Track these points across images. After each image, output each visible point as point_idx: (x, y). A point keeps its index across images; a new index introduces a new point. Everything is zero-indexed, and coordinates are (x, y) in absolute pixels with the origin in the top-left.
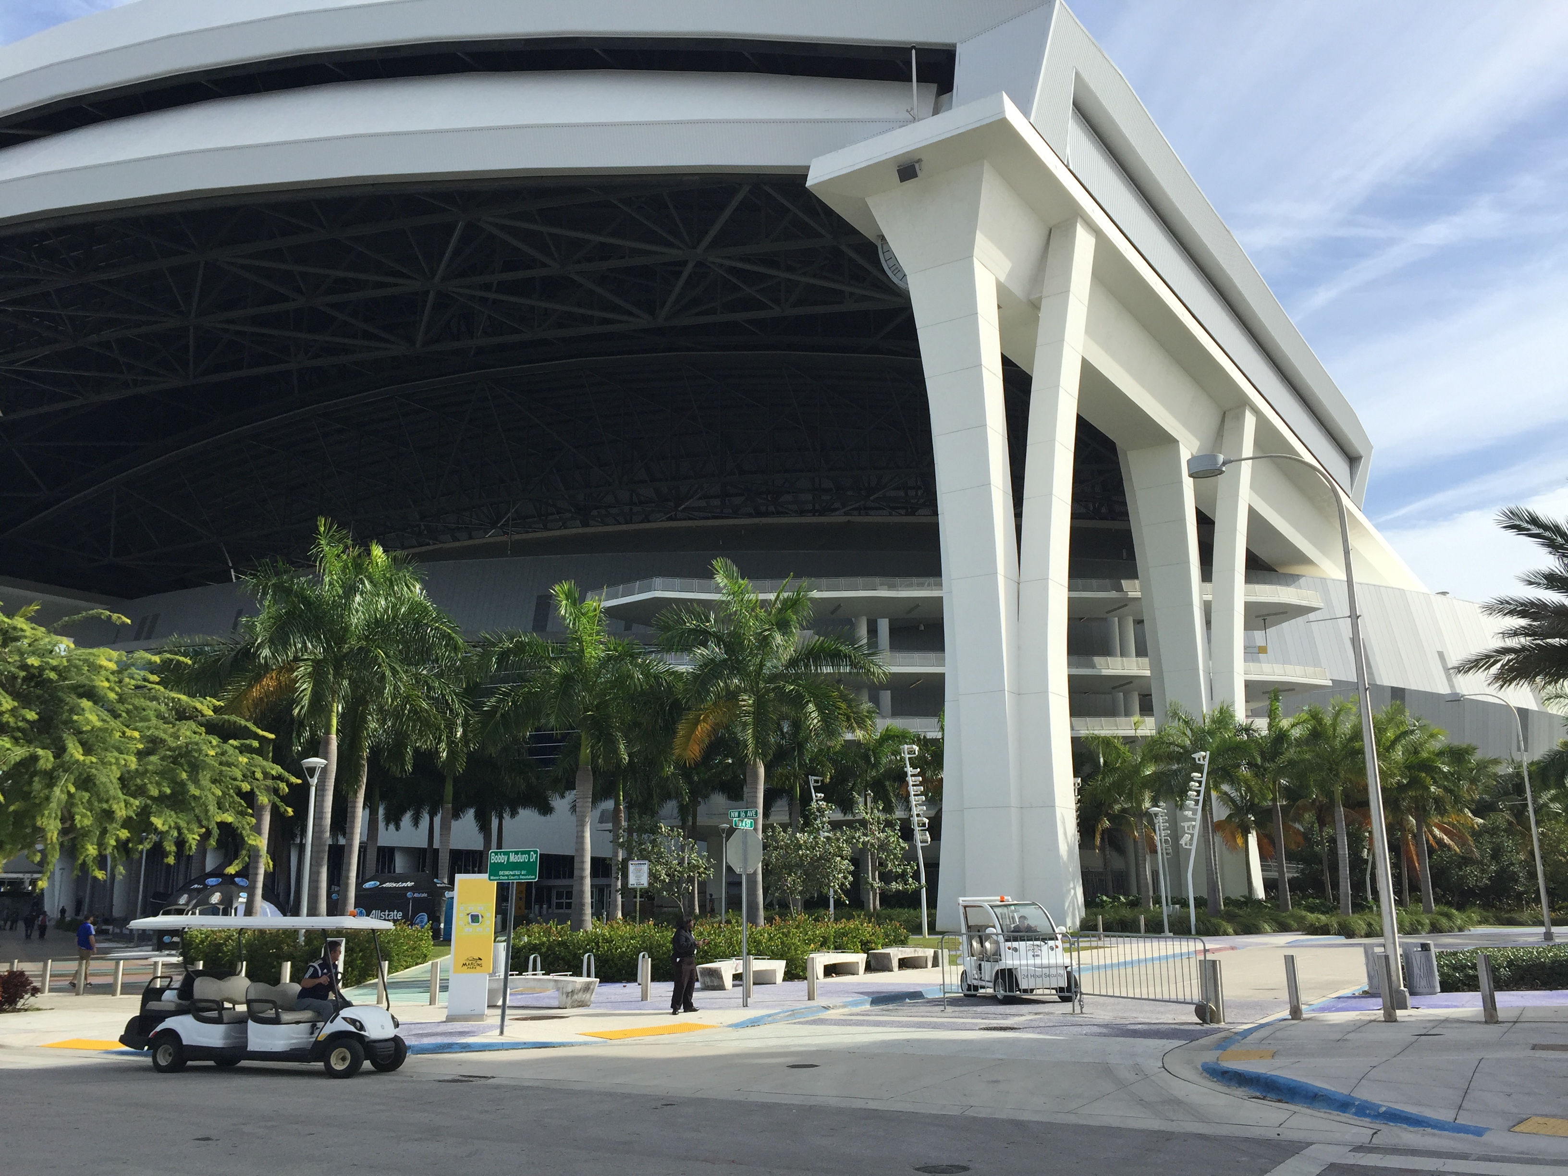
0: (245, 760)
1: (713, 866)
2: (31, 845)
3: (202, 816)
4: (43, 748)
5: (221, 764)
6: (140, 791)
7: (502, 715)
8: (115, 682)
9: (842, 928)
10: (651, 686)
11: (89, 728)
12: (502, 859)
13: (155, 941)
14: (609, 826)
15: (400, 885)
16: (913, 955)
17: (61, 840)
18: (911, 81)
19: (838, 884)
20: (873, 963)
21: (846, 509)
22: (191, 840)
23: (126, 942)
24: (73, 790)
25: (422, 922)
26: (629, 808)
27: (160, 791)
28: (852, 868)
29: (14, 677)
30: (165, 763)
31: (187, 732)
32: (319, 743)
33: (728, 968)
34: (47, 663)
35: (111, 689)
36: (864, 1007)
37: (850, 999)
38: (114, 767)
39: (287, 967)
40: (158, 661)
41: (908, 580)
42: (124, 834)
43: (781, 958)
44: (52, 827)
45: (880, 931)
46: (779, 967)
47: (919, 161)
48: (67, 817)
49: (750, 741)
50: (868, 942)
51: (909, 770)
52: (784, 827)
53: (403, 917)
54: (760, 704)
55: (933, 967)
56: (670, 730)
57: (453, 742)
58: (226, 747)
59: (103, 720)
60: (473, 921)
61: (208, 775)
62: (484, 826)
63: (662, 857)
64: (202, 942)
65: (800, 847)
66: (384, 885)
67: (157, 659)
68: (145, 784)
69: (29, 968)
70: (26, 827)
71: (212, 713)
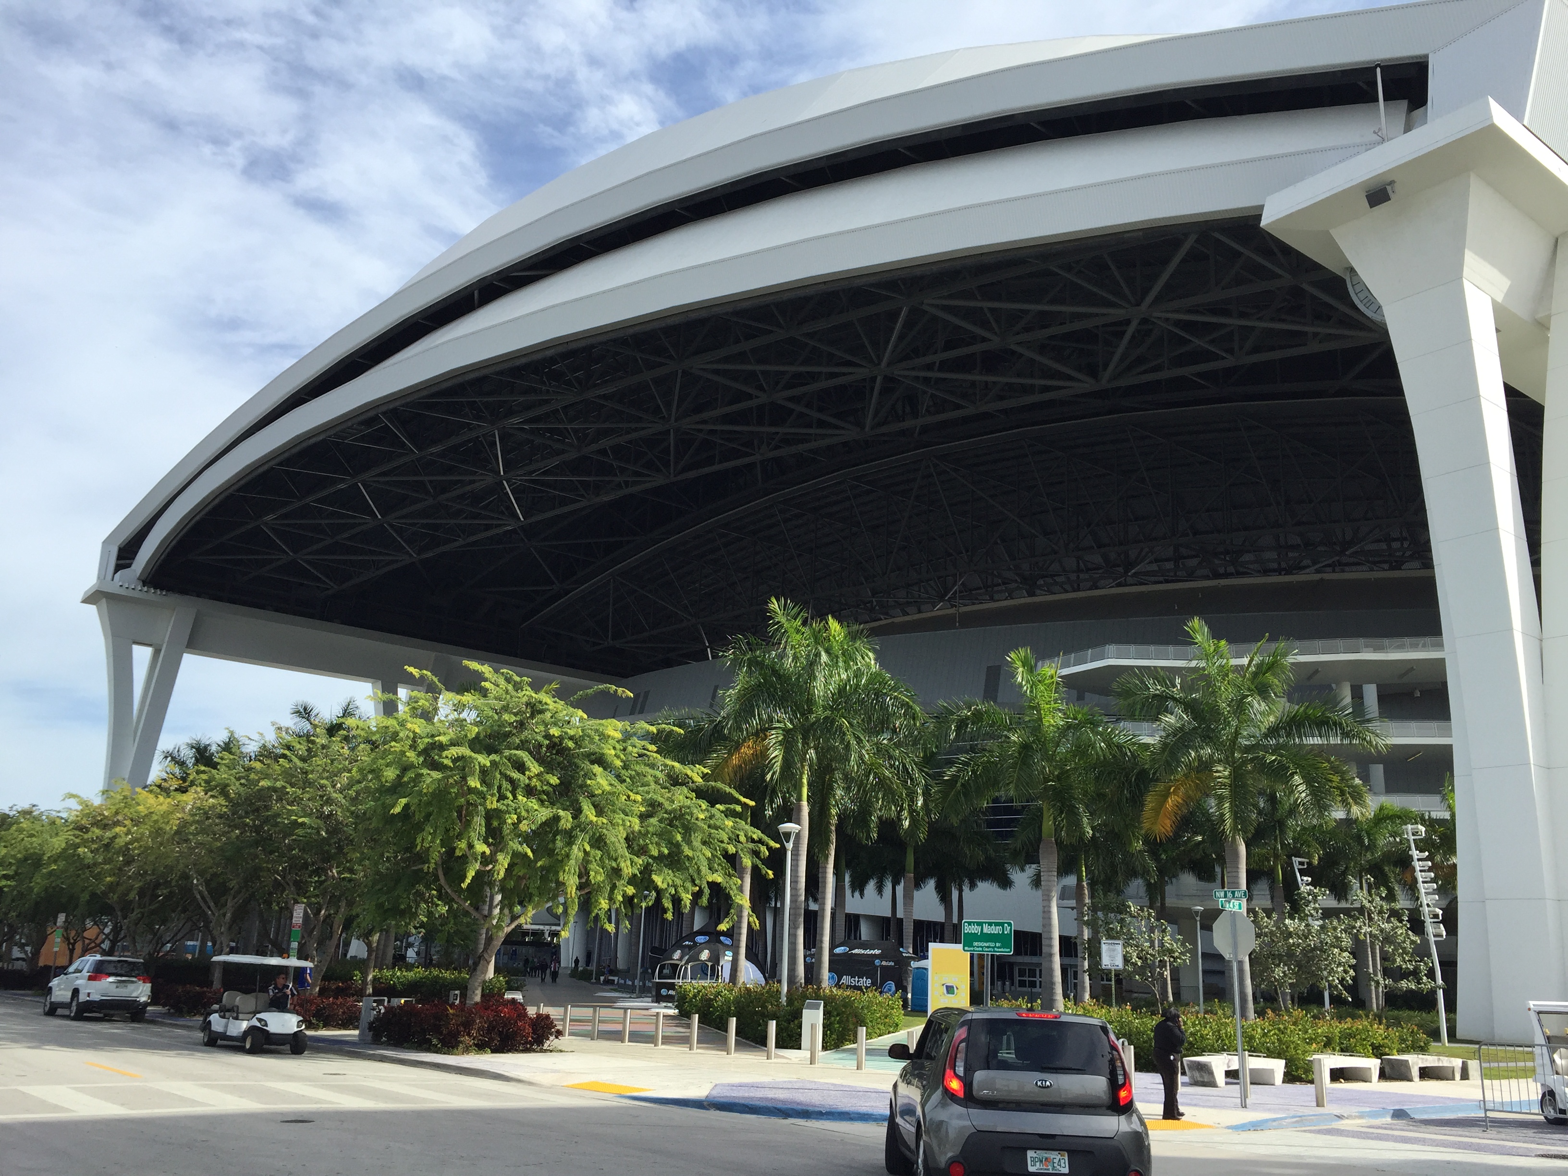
0: (731, 824)
1: (1189, 951)
2: (554, 898)
3: (696, 876)
4: (564, 810)
5: (709, 827)
6: (642, 851)
7: (963, 785)
8: (621, 750)
9: (1349, 1029)
10: (1114, 756)
11: (600, 792)
12: (975, 929)
13: (654, 993)
14: (1073, 903)
15: (868, 952)
16: (1436, 1064)
17: (579, 894)
18: (1377, 101)
19: (1338, 979)
20: (1387, 1070)
21: (1316, 567)
22: (685, 899)
23: (629, 993)
24: (588, 848)
25: (890, 990)
26: (1092, 885)
27: (659, 851)
28: (1353, 962)
29: (540, 746)
30: (662, 825)
31: (681, 797)
32: (792, 809)
33: (1219, 1063)
34: (566, 733)
35: (617, 756)
36: (1384, 1119)
37: (1368, 1109)
38: (621, 828)
39: (772, 1026)
40: (655, 731)
41: (1397, 641)
42: (631, 890)
43: (1279, 1056)
44: (572, 882)
45: (1394, 1033)
46: (1278, 1066)
47: (1392, 183)
48: (583, 873)
49: (1227, 816)
50: (1380, 1046)
51: (1415, 854)
52: (1268, 913)
53: (873, 984)
54: (1237, 776)
55: (1462, 1079)
56: (1137, 801)
57: (915, 811)
58: (714, 811)
59: (611, 785)
60: (948, 992)
61: (699, 839)
62: (945, 898)
63: (1132, 939)
64: (695, 996)
65: (1290, 935)
66: (853, 952)
67: (653, 729)
68: (647, 844)
69: (554, 1012)
70: (551, 881)
71: (701, 780)
